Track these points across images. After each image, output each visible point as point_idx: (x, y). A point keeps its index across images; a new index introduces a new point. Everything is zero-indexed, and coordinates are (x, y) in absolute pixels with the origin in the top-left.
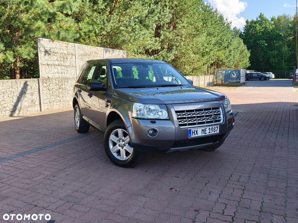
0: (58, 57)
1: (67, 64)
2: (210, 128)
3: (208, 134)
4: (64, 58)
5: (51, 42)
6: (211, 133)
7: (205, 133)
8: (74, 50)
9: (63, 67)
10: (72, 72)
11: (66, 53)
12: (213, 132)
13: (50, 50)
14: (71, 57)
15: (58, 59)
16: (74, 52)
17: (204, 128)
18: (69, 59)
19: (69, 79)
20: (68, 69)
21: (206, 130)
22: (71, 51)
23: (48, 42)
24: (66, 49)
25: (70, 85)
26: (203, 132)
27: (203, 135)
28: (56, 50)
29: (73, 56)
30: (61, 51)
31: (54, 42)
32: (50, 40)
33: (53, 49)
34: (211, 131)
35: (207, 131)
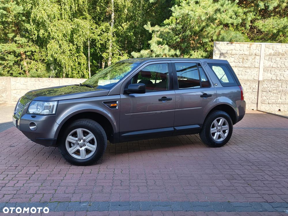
0: (236, 58)
1: (246, 66)
4: (244, 59)
5: (229, 45)
8: (259, 50)
9: (242, 69)
10: (252, 73)
11: (247, 54)
13: (227, 52)
14: (253, 57)
15: (235, 61)
16: (258, 52)
18: (250, 60)
19: (248, 80)
20: (248, 70)
22: (255, 52)
23: (226, 44)
24: (248, 49)
25: (248, 87)
28: (234, 52)
29: (257, 56)
30: (241, 53)
31: (233, 44)
32: (228, 42)
33: (231, 51)
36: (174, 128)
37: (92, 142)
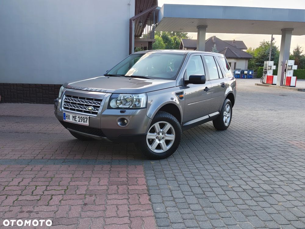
2: (79, 117)
3: (77, 122)
6: (80, 122)
7: (76, 121)
12: (82, 122)
17: (75, 115)
21: (76, 117)
26: (74, 119)
27: (74, 121)
34: (80, 121)
35: (77, 119)
36: (209, 116)
37: (169, 132)
